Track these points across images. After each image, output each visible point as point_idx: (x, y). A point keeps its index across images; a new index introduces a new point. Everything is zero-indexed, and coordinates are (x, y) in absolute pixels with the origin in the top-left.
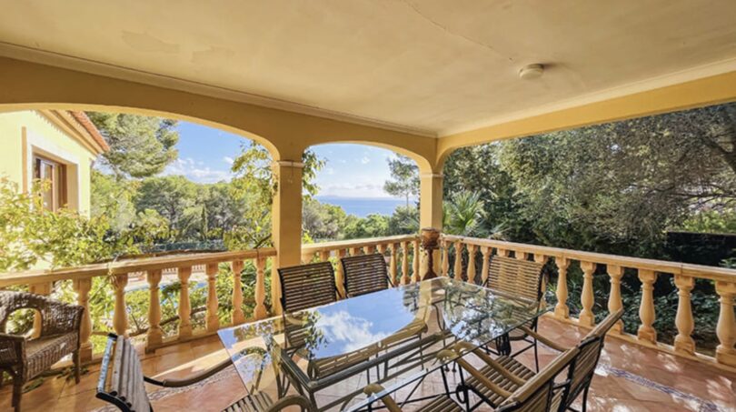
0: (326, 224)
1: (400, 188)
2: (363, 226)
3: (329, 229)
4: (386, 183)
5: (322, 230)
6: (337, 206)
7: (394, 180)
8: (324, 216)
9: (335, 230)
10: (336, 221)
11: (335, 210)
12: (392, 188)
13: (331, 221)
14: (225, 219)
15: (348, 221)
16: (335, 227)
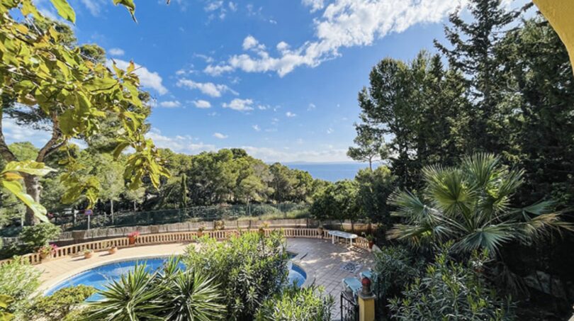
0: (295, 188)
1: (363, 153)
2: (332, 194)
3: (297, 192)
4: (350, 149)
5: (292, 193)
6: (305, 171)
7: (356, 146)
8: (293, 181)
9: (304, 193)
10: (304, 185)
11: (303, 175)
12: (354, 154)
13: (300, 185)
14: (206, 186)
15: (315, 184)
16: (303, 190)
